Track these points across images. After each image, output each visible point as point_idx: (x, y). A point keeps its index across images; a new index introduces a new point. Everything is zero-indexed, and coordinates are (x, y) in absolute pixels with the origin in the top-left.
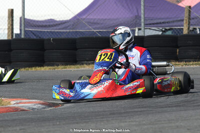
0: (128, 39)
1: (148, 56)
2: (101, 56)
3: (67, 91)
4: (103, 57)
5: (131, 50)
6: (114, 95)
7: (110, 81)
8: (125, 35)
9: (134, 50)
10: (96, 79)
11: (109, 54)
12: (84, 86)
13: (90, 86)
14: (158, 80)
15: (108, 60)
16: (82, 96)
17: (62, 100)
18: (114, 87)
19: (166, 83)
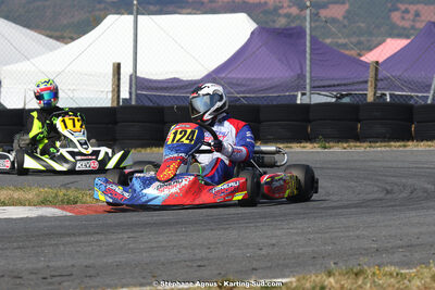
0: (219, 104)
1: (249, 134)
2: (175, 134)
3: (119, 189)
4: (178, 136)
5: (221, 122)
6: (197, 202)
7: (192, 178)
8: (214, 97)
9: (226, 123)
10: (168, 173)
11: (189, 131)
12: (147, 183)
13: (158, 183)
14: (265, 178)
15: (187, 142)
16: (144, 199)
17: (108, 203)
18: (194, 188)
19: (277, 184)
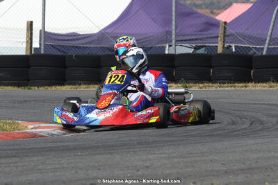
0: (142, 61)
1: (164, 79)
2: (111, 77)
3: (71, 115)
4: (113, 79)
5: (144, 74)
6: (124, 123)
7: (121, 107)
8: (138, 57)
9: (148, 73)
10: (104, 103)
11: (120, 76)
12: (90, 110)
13: (97, 110)
14: (174, 109)
15: (119, 83)
16: (87, 121)
17: (63, 124)
18: (124, 113)
